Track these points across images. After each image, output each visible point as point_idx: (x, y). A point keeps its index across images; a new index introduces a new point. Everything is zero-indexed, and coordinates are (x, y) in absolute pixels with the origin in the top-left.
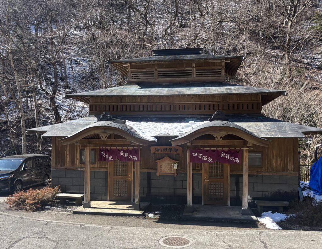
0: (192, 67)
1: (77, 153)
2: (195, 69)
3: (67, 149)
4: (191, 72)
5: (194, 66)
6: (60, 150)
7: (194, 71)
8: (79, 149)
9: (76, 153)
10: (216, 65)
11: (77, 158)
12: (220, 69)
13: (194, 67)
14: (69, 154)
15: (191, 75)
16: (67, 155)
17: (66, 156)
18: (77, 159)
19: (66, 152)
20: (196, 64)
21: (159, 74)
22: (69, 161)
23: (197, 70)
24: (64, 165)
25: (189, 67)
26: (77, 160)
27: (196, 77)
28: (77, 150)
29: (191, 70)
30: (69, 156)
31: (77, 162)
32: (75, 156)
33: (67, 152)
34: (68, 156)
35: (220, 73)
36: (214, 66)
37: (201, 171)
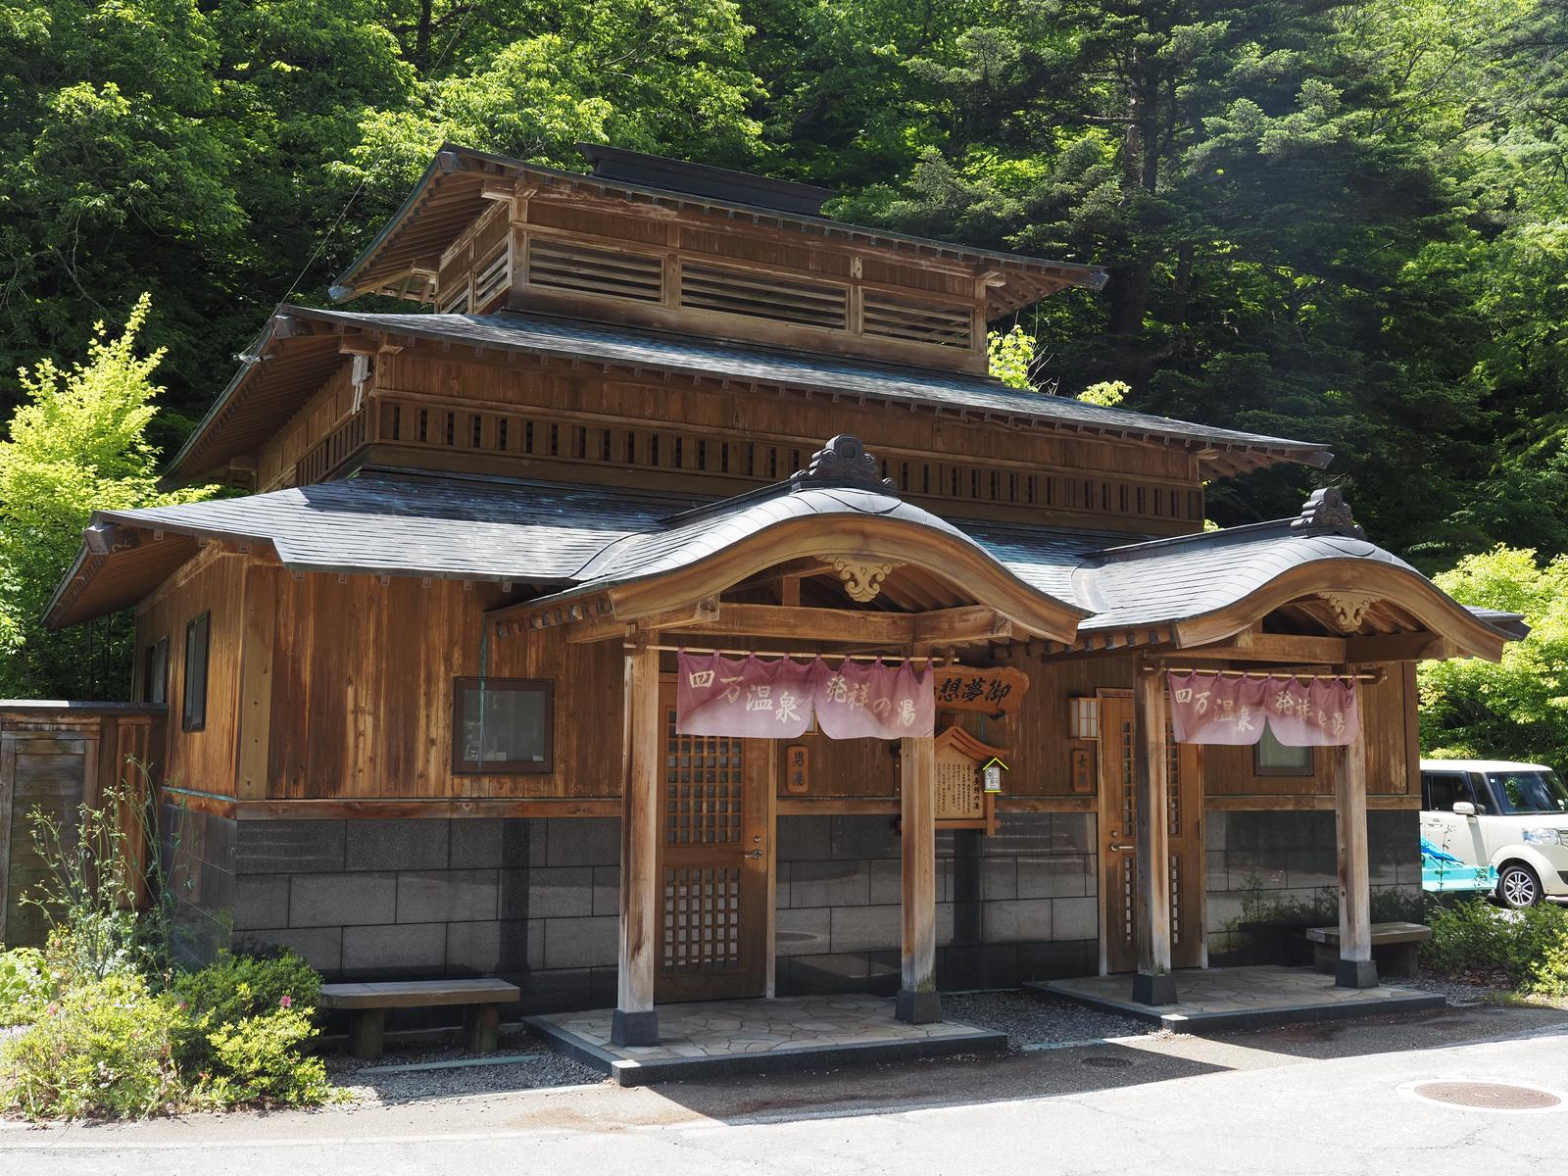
0: (845, 275)
1: (428, 705)
2: (860, 288)
3: (358, 671)
4: (842, 299)
5: (859, 275)
6: (306, 676)
7: (857, 299)
8: (447, 673)
9: (422, 701)
10: (950, 291)
11: (433, 735)
12: (965, 314)
13: (855, 282)
14: (376, 706)
15: (841, 317)
16: (357, 710)
17: (350, 718)
18: (433, 742)
19: (350, 691)
20: (864, 263)
21: (685, 280)
22: (372, 760)
23: (868, 296)
24: (335, 782)
25: (834, 275)
26: (434, 752)
27: (866, 331)
28: (429, 680)
29: (842, 293)
30: (376, 719)
31: (427, 761)
32: (416, 719)
33: (363, 692)
34: (367, 723)
35: (965, 331)
36: (943, 291)
37: (1093, 803)
